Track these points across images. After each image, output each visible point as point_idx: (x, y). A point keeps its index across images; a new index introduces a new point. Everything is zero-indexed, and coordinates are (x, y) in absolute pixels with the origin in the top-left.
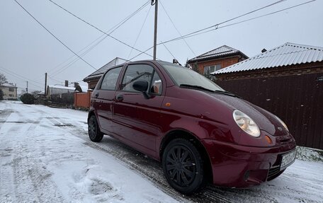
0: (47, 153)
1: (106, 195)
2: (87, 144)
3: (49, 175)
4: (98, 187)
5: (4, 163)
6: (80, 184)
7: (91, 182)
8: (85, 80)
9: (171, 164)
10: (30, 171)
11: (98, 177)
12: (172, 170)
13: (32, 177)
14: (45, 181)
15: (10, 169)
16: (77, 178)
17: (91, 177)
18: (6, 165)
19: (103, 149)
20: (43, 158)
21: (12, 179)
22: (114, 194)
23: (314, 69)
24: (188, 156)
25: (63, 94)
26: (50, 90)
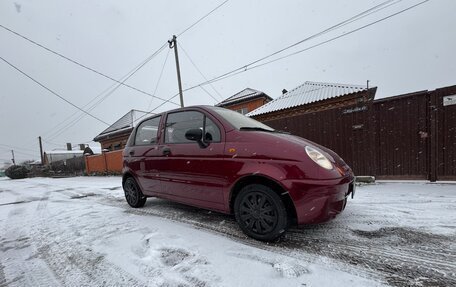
0: (83, 232)
1: (186, 263)
2: (128, 212)
3: (100, 258)
4: (171, 257)
5: (27, 256)
6: (147, 259)
7: (160, 253)
8: (95, 140)
9: (245, 213)
10: (70, 258)
11: (165, 245)
12: (248, 221)
13: (77, 265)
14: (99, 266)
15: (39, 262)
16: (140, 253)
17: (158, 247)
18: (31, 258)
19: (152, 214)
20: (79, 239)
21: (51, 274)
22: (193, 260)
23: (334, 104)
24: (267, 201)
25: (68, 160)
26: (49, 157)
